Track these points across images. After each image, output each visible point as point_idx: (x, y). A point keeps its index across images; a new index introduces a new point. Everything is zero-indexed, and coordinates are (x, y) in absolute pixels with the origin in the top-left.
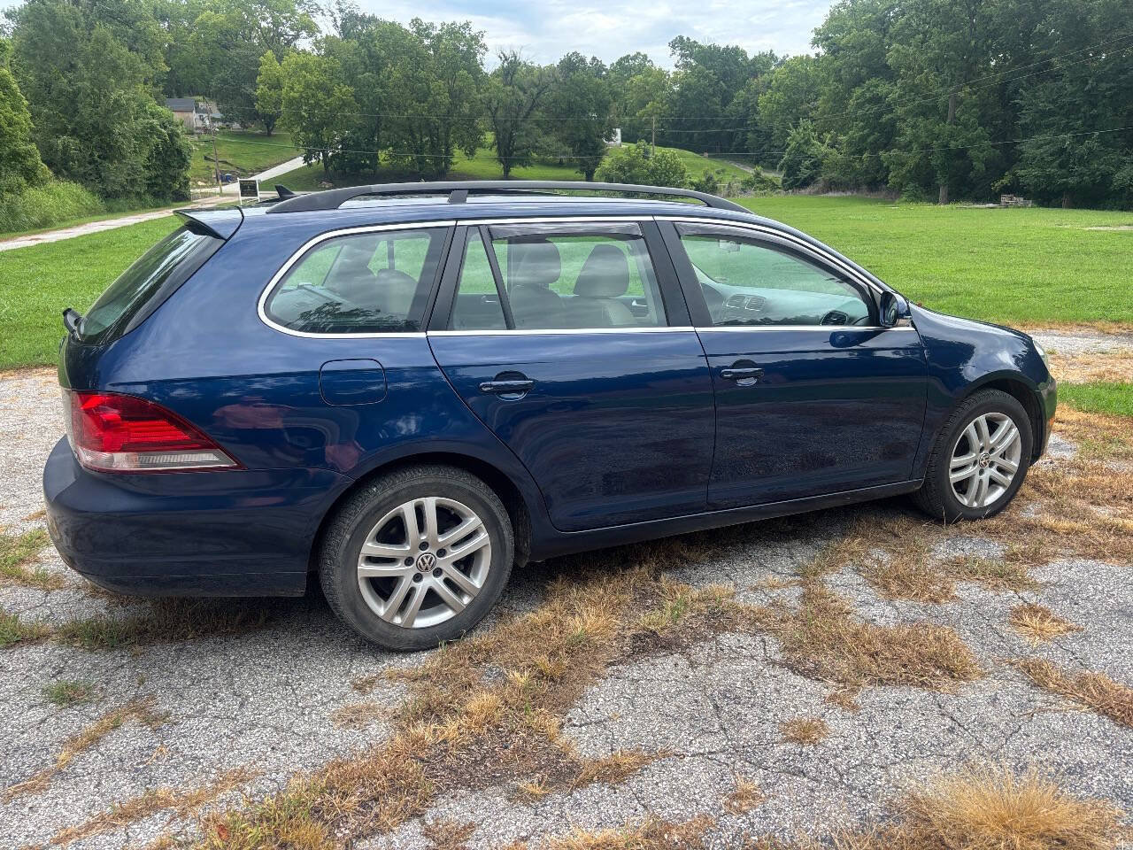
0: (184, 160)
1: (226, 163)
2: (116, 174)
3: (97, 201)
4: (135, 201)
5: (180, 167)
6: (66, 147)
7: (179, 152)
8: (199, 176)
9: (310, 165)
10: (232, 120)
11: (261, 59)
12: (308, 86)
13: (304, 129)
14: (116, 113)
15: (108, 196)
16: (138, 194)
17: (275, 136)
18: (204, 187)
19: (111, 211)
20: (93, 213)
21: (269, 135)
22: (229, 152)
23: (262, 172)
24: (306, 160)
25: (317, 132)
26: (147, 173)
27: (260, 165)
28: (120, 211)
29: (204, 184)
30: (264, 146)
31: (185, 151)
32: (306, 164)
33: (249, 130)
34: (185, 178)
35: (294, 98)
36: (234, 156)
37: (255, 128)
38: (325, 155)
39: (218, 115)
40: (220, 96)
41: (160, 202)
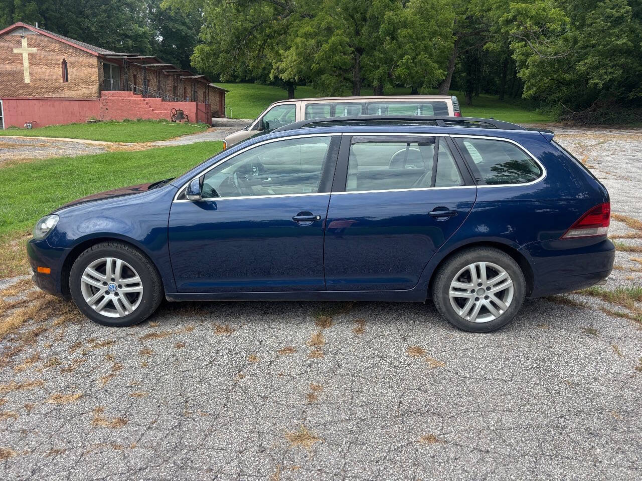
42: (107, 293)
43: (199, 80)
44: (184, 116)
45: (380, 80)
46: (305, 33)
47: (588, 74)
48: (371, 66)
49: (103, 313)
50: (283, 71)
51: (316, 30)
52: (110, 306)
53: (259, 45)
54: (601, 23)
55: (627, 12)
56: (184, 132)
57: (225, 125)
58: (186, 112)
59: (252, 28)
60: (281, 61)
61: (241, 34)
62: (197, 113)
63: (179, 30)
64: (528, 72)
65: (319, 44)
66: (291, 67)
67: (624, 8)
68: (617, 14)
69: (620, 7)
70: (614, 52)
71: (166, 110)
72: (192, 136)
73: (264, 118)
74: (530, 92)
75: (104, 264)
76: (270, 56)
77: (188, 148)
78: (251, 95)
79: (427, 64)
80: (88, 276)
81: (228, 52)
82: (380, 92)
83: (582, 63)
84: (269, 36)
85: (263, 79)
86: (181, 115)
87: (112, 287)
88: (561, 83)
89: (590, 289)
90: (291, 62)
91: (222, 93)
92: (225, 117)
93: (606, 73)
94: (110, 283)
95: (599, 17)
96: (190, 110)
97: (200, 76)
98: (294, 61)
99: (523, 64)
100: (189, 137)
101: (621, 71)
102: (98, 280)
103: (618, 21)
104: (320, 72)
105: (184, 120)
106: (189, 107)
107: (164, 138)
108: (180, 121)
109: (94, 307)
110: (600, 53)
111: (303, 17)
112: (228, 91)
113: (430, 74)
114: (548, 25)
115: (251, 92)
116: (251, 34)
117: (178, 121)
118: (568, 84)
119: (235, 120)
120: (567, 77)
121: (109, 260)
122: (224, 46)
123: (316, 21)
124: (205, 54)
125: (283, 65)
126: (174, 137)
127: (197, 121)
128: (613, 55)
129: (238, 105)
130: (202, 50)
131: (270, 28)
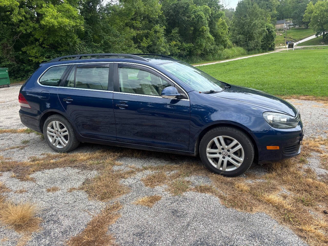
0: (273, 39)
1: (290, 38)
2: (252, 44)
3: (246, 52)
4: (257, 51)
5: (272, 41)
6: (239, 38)
7: (272, 36)
8: (281, 43)
9: (317, 37)
10: (296, 25)
11: (308, 5)
12: (322, 11)
13: (318, 25)
14: (254, 28)
15: (249, 50)
16: (258, 49)
17: (309, 28)
18: (281, 46)
19: (249, 54)
20: (243, 55)
21: (307, 28)
22: (292, 35)
23: (301, 40)
24: (316, 35)
25: (322, 26)
26: (261, 43)
27: (301, 38)
28: (252, 54)
29: (282, 45)
30: (304, 32)
31: (274, 36)
32: (316, 37)
33: (301, 27)
34: (274, 44)
35: (316, 16)
36: (293, 36)
37: (303, 27)
38: (324, 33)
39: (292, 24)
40: (294, 18)
41: (264, 51)
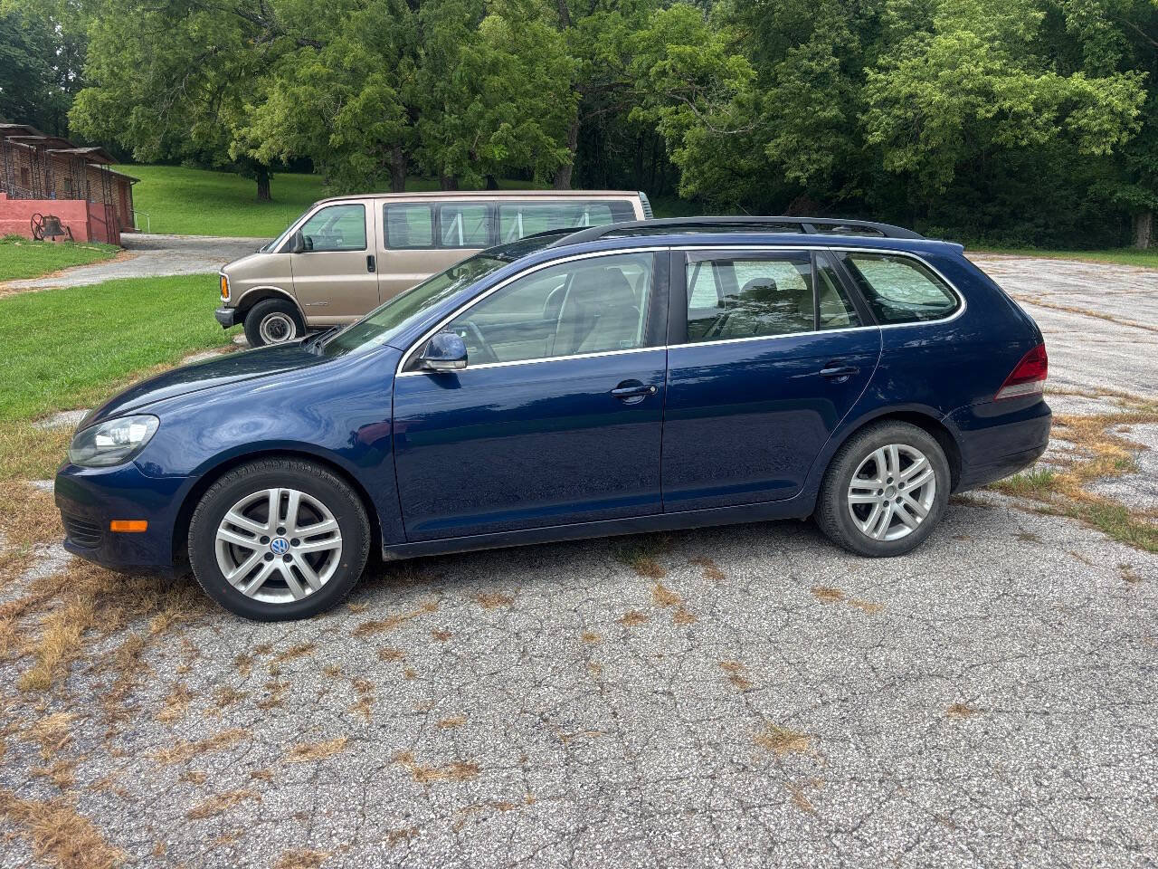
42: (269, 557)
43: (89, 157)
44: (62, 229)
45: (457, 162)
46: (311, 76)
47: (783, 163)
48: (436, 138)
49: (260, 598)
50: (256, 145)
51: (331, 71)
52: (275, 582)
53: (210, 92)
54: (795, 82)
55: (834, 64)
56: (70, 260)
57: (152, 247)
58: (65, 221)
59: (196, 59)
60: (246, 124)
61: (174, 69)
62: (88, 224)
63: (9, 57)
64: (686, 154)
65: (341, 99)
66: (272, 136)
67: (829, 59)
68: (818, 69)
69: (822, 57)
70: (820, 127)
71: (19, 217)
72: (90, 269)
73: (303, 229)
74: (691, 188)
75: (265, 501)
76: (224, 113)
77: (92, 292)
78: (181, 189)
79: (536, 138)
80: (231, 527)
81: (148, 103)
82: (453, 185)
83: (772, 144)
84: (232, 77)
85: (204, 159)
86: (54, 227)
87: (279, 545)
88: (736, 174)
89: (1008, 480)
90: (272, 127)
91: (125, 184)
92: (134, 232)
93: (809, 160)
94: (274, 537)
95: (794, 73)
96: (74, 216)
97: (90, 149)
98: (278, 127)
99: (678, 142)
100: (84, 270)
101: (832, 156)
102: (250, 534)
103: (821, 80)
104: (345, 149)
105: (64, 237)
106: (72, 212)
107: (31, 273)
108: (54, 240)
109: (242, 589)
110: (799, 129)
111: (300, 45)
112: (136, 181)
113: (545, 155)
114: (726, 81)
115: (179, 182)
116: (195, 70)
117: (48, 240)
118: (748, 174)
119: (155, 236)
120: (744, 163)
121: (274, 494)
122: (137, 90)
123: (330, 53)
124: (100, 107)
125: (255, 132)
126: (50, 270)
127: (90, 238)
128: (816, 131)
129: (155, 208)
130: (93, 99)
131: (232, 60)
